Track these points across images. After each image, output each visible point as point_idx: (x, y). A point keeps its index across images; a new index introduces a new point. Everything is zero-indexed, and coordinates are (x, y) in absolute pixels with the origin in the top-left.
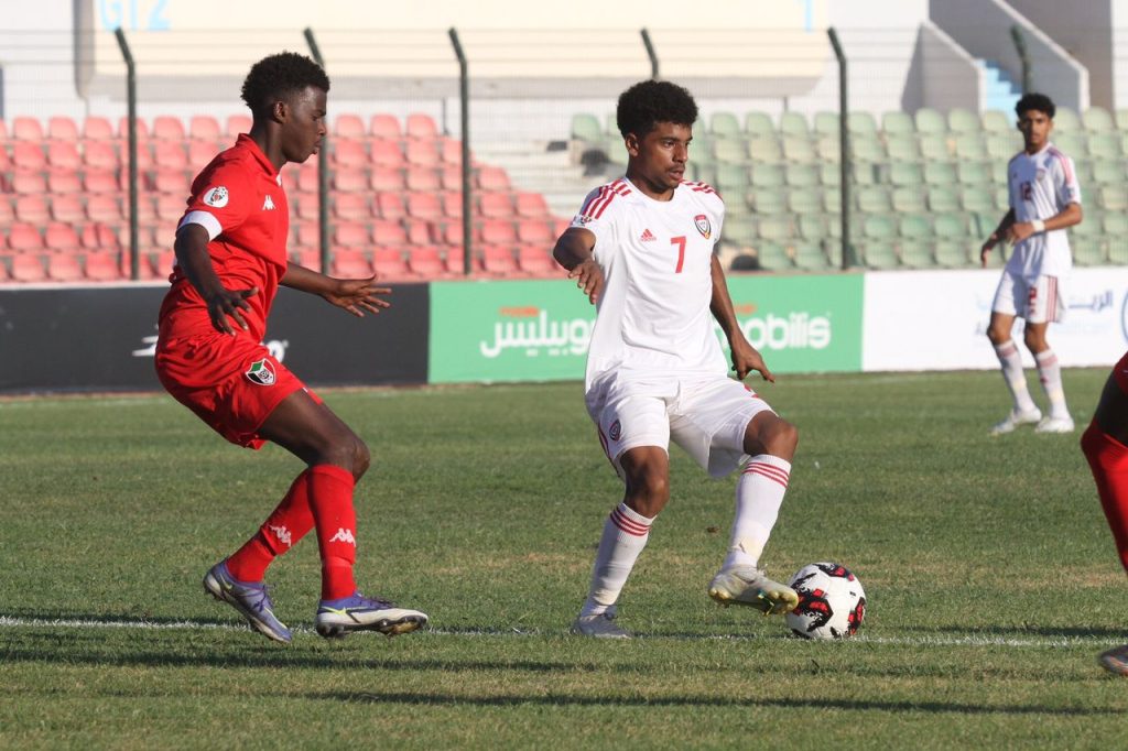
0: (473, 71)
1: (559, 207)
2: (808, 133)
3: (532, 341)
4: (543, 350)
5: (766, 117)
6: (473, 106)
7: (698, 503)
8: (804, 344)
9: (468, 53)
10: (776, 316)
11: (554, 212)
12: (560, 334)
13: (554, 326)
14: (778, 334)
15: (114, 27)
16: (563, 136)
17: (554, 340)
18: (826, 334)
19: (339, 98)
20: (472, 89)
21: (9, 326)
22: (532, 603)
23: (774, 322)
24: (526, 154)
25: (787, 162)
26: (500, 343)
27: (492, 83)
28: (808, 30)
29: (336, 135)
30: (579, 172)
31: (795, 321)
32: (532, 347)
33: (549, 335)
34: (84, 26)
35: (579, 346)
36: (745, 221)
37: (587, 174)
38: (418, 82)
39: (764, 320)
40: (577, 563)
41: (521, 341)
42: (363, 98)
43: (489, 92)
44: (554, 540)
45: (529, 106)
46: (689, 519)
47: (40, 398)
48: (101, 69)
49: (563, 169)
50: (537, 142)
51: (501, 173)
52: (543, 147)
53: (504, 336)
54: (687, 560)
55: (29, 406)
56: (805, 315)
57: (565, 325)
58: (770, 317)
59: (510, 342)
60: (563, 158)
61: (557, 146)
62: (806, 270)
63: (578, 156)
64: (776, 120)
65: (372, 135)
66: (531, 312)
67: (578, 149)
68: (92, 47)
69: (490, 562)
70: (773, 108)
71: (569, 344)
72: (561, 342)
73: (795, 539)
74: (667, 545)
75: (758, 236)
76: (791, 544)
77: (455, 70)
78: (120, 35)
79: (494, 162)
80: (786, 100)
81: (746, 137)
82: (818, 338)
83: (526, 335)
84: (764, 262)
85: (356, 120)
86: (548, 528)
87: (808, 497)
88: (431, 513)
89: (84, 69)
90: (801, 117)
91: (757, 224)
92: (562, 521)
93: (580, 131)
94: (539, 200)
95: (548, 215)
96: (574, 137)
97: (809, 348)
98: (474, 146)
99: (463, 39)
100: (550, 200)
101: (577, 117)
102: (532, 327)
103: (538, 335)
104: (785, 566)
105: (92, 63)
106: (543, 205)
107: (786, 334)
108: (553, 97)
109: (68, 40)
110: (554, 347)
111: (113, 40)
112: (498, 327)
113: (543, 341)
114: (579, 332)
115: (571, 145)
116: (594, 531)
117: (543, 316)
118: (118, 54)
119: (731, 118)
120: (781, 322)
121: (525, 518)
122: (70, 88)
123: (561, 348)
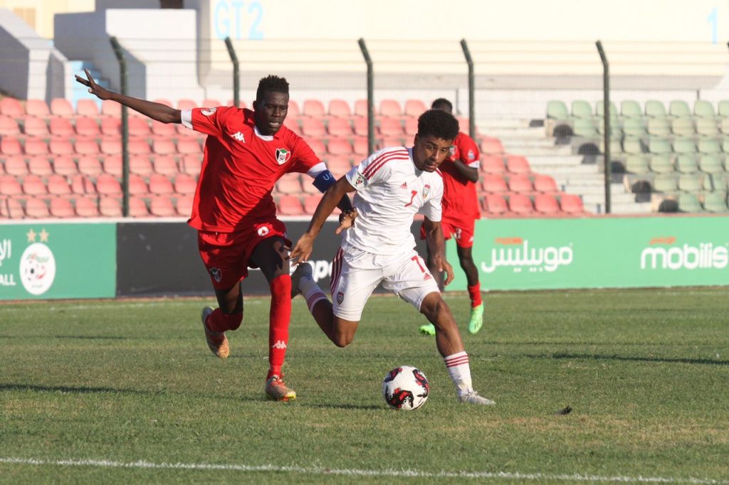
0: (477, 70)
1: (537, 166)
2: (714, 116)
3: (518, 262)
4: (525, 268)
5: (685, 104)
6: (477, 94)
7: (632, 381)
8: (710, 265)
9: (474, 57)
10: (689, 246)
11: (534, 170)
12: (537, 258)
13: (533, 251)
14: (691, 258)
15: (224, 37)
16: (541, 116)
17: (534, 261)
18: (725, 258)
19: (383, 88)
20: (477, 83)
21: (148, 248)
22: (514, 454)
23: (688, 250)
24: (515, 129)
25: (699, 136)
26: (495, 263)
27: (491, 79)
28: (715, 43)
29: (381, 114)
30: (551, 142)
31: (703, 248)
32: (518, 266)
33: (529, 258)
34: (203, 36)
35: (551, 265)
36: (669, 178)
37: (557, 143)
38: (439, 77)
39: (682, 248)
40: (547, 424)
41: (510, 262)
42: (401, 89)
43: (490, 84)
44: (531, 408)
45: (517, 95)
46: (625, 394)
47: (170, 300)
48: (214, 66)
49: (541, 140)
50: (522, 120)
51: (497, 141)
52: (526, 124)
53: (498, 258)
54: (625, 423)
55: (162, 305)
56: (711, 245)
57: (541, 251)
58: (686, 246)
59: (502, 262)
60: (540, 132)
61: (537, 123)
62: (712, 212)
63: (551, 131)
64: (691, 106)
65: (406, 114)
66: (518, 241)
67: (551, 125)
68: (209, 51)
69: (485, 424)
70: (690, 97)
71: (543, 264)
72: (538, 262)
73: (701, 409)
74: (610, 412)
75: (678, 189)
76: (698, 412)
77: (464, 69)
78: (228, 43)
79: (493, 134)
80: (698, 92)
81: (669, 118)
82: (720, 261)
83: (514, 258)
84: (682, 207)
85: (395, 104)
86: (526, 399)
87: (710, 378)
88: (444, 387)
89: (203, 66)
90: (709, 104)
91: (677, 179)
92: (537, 394)
93: (552, 113)
94: (523, 161)
95: (530, 172)
96: (548, 117)
97: (713, 267)
98: (478, 123)
99: (470, 47)
100: (531, 161)
101: (550, 103)
102: (518, 251)
103: (522, 258)
104: (693, 428)
105: (209, 62)
106: (527, 165)
107: (697, 258)
108: (534, 89)
109: (193, 46)
110: (533, 266)
111: (224, 46)
112: (494, 252)
113: (525, 262)
114: (551, 256)
115: (546, 122)
116: (558, 401)
117: (526, 243)
118: (227, 56)
119: (660, 104)
120: (693, 250)
121: (510, 392)
122: (194, 78)
123: (538, 267)
